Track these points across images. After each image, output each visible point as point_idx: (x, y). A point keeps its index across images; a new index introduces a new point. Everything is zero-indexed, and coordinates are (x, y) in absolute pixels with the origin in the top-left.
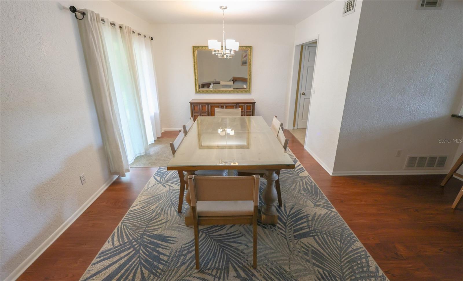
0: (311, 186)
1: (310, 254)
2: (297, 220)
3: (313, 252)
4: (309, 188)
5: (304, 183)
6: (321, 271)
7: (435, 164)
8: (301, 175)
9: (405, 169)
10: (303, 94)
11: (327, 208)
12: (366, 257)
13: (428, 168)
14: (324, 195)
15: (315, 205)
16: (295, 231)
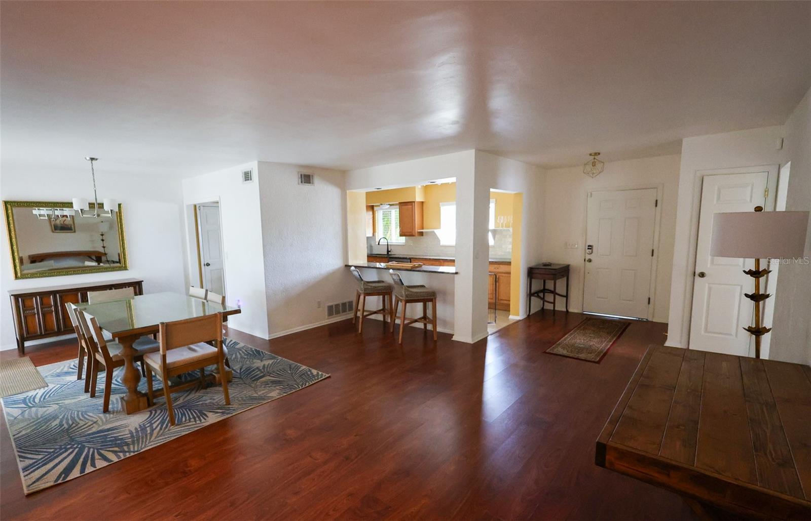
0: (253, 351)
1: (269, 383)
2: (250, 373)
3: (272, 382)
4: (251, 353)
5: (244, 351)
6: (282, 387)
7: (347, 310)
8: (238, 347)
9: (328, 319)
10: (207, 266)
11: (273, 358)
12: (310, 371)
13: (337, 315)
14: (266, 352)
15: (261, 361)
16: (252, 378)
